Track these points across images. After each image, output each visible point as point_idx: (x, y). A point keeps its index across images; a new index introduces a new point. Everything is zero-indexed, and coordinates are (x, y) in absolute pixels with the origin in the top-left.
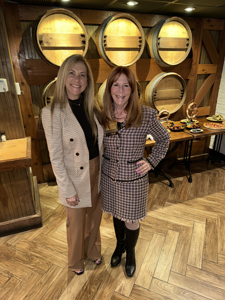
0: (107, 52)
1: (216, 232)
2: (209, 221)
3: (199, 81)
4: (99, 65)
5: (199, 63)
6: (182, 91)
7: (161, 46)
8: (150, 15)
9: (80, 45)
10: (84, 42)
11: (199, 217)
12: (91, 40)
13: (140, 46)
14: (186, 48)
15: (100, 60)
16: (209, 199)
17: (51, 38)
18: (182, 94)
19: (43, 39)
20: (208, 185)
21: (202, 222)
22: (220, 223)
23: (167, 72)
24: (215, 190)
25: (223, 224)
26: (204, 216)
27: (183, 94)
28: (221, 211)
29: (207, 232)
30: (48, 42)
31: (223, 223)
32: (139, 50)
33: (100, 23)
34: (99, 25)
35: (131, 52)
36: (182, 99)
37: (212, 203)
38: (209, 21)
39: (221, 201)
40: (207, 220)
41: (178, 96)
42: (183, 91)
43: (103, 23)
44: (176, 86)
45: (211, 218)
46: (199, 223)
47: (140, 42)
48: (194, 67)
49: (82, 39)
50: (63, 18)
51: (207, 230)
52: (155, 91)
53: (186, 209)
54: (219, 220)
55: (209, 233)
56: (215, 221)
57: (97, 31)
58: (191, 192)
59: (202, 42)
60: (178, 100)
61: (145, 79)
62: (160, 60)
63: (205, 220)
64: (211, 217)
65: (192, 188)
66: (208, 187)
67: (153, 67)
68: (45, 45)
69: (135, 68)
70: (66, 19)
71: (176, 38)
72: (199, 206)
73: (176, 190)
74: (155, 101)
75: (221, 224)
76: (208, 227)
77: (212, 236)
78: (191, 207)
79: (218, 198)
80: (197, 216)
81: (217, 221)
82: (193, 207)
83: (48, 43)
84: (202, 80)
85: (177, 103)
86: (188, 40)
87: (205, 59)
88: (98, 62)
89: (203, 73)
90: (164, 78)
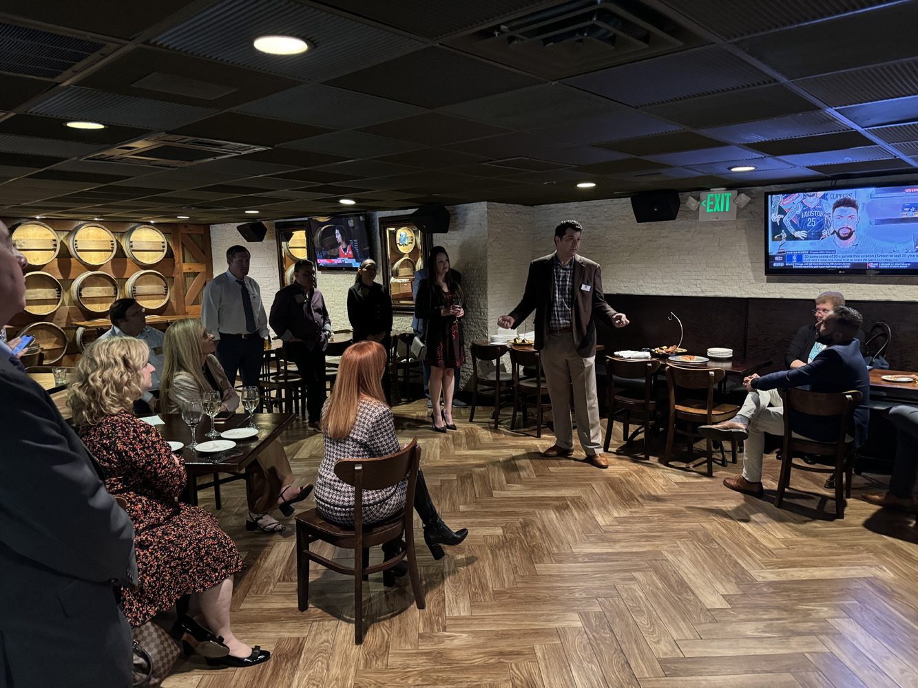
0: (78, 253)
3: (187, 278)
4: (70, 263)
5: (184, 262)
6: (165, 287)
7: (134, 248)
9: (52, 247)
10: (55, 245)
12: (62, 242)
13: (112, 248)
14: (160, 249)
15: (72, 259)
17: (24, 242)
18: (165, 290)
19: (17, 243)
23: (145, 269)
27: (167, 290)
30: (21, 245)
32: (112, 251)
33: (71, 229)
34: (70, 231)
35: (103, 252)
36: (166, 295)
38: (186, 227)
41: (161, 293)
43: (74, 230)
44: (158, 283)
47: (113, 244)
48: (177, 266)
49: (54, 243)
50: (36, 227)
52: (134, 287)
57: (68, 236)
59: (182, 243)
60: (163, 296)
61: (123, 276)
62: (135, 261)
67: (129, 265)
69: (110, 266)
70: (39, 228)
71: (150, 241)
74: (135, 296)
84: (191, 278)
85: (162, 298)
86: (163, 243)
87: (190, 259)
88: (70, 261)
89: (190, 271)
90: (141, 275)
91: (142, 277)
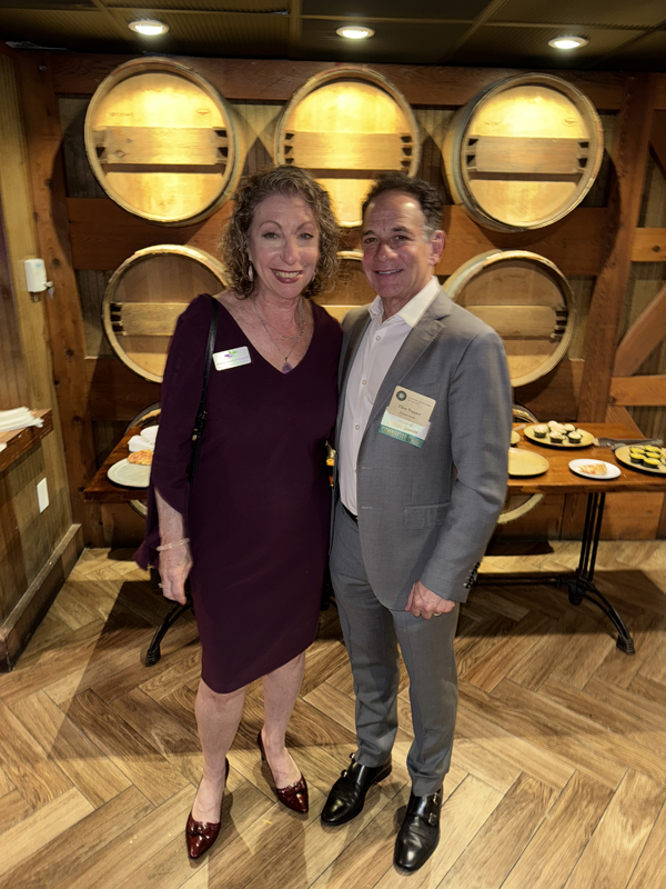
1: (526, 834)
2: (527, 787)
3: (639, 284)
5: (641, 223)
6: (558, 313)
7: (481, 165)
8: (450, 68)
10: (225, 154)
11: (498, 761)
12: (257, 147)
13: (405, 163)
14: (574, 171)
16: (576, 706)
17: (129, 141)
18: (559, 323)
19: (107, 144)
20: (606, 653)
21: (496, 784)
22: (562, 805)
23: (505, 247)
24: (619, 678)
25: (572, 814)
26: (519, 762)
27: (564, 323)
28: (596, 760)
29: (492, 826)
30: (118, 151)
31: (575, 810)
36: (560, 340)
37: (581, 725)
39: (621, 722)
40: (519, 782)
41: (543, 331)
42: (565, 313)
44: (538, 297)
45: (542, 777)
46: (481, 784)
47: (408, 151)
49: (220, 142)
50: (165, 84)
51: (496, 820)
53: (471, 722)
54: (569, 792)
55: (499, 831)
56: (546, 794)
58: (526, 667)
59: (651, 150)
60: (545, 343)
62: (476, 215)
63: (512, 780)
64: (544, 772)
65: (536, 653)
66: (602, 660)
67: (458, 231)
68: (112, 159)
70: (176, 88)
71: (536, 141)
72: (522, 723)
73: (476, 647)
75: (566, 809)
76: (508, 808)
77: (503, 846)
78: (492, 718)
79: (614, 710)
80: (490, 758)
81: (556, 794)
82: (498, 721)
83: (121, 154)
84: (653, 283)
85: (541, 352)
86: (584, 145)
89: (654, 257)
90: (487, 268)
91: (490, 275)
